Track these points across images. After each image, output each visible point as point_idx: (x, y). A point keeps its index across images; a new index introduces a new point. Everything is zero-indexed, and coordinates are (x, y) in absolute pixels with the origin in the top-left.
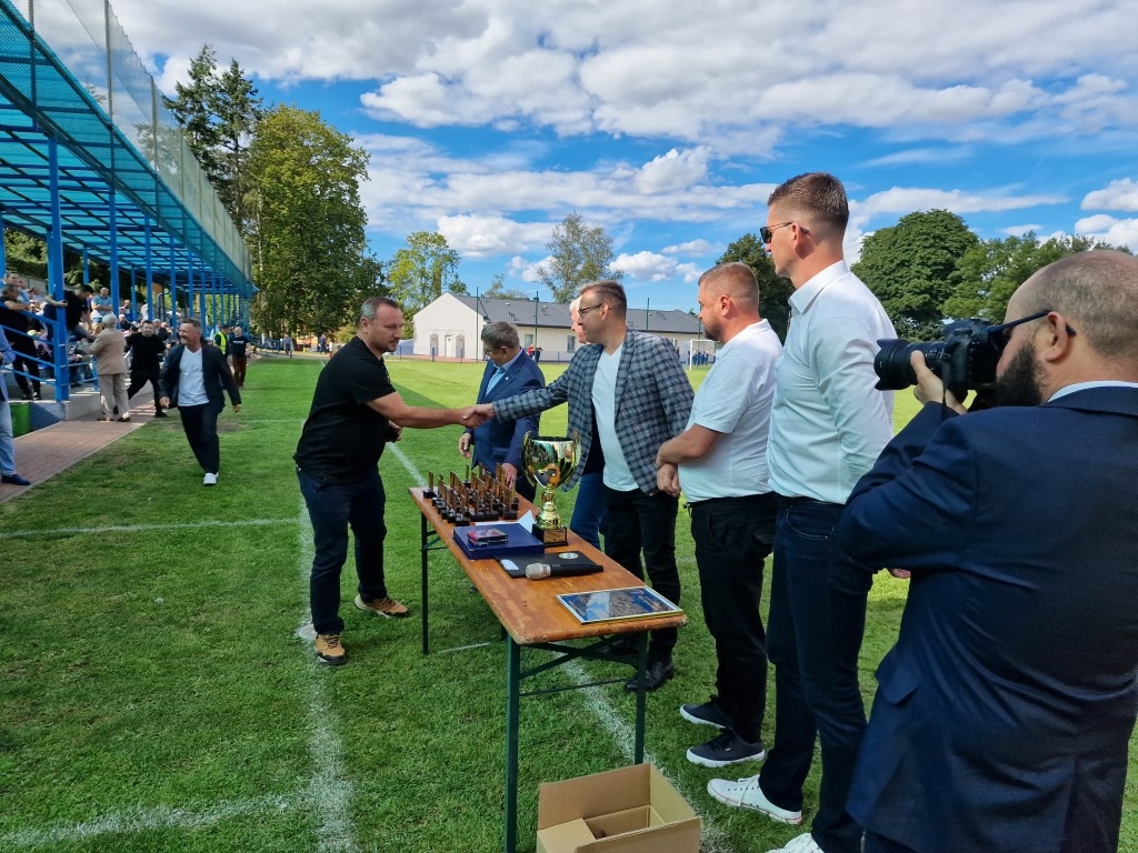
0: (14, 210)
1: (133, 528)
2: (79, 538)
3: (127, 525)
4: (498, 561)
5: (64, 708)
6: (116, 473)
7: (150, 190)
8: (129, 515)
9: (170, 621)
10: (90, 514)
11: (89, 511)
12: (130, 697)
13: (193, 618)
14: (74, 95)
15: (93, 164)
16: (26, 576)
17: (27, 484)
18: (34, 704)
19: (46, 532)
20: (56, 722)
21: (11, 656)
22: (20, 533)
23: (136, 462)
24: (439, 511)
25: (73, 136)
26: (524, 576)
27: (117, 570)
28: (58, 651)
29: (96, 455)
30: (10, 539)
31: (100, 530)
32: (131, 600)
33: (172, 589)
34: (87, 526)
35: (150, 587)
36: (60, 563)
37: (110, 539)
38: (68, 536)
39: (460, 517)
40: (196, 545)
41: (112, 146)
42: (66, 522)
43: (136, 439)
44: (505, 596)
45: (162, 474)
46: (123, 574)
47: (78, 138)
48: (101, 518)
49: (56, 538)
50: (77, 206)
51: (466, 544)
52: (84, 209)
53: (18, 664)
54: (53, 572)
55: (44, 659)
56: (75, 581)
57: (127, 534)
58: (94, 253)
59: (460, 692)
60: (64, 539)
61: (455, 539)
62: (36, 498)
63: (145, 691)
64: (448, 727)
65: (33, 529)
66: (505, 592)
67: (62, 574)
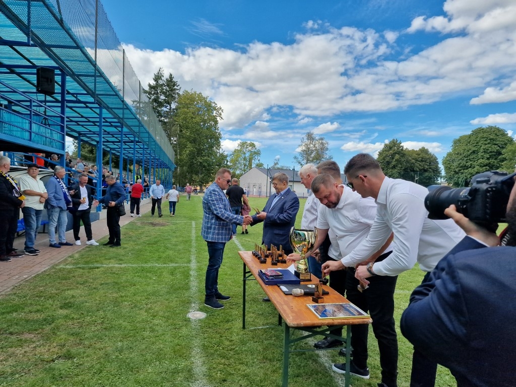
0: (84, 135)
1: (123, 266)
2: (102, 269)
3: (121, 264)
4: (279, 287)
5: (93, 342)
7: (137, 126)
8: (121, 260)
9: (136, 306)
10: (107, 259)
11: (107, 257)
12: (119, 339)
13: (145, 306)
14: (111, 89)
15: (116, 116)
16: (81, 284)
18: (81, 339)
19: (89, 266)
20: (89, 348)
21: (73, 318)
22: (79, 266)
26: (291, 294)
27: (116, 283)
28: (92, 317)
30: (75, 268)
31: (110, 266)
32: (121, 296)
33: (137, 293)
34: (106, 264)
35: (129, 291)
36: (94, 279)
37: (114, 269)
38: (98, 268)
41: (123, 109)
42: (96, 262)
43: (126, 229)
45: (135, 243)
46: (118, 285)
47: (110, 106)
48: (112, 260)
49: (93, 268)
50: (109, 133)
51: (264, 278)
52: (111, 134)
53: (75, 321)
54: (91, 283)
55: (86, 320)
56: (100, 287)
57: (121, 268)
58: (114, 152)
59: (260, 348)
60: (96, 269)
61: (259, 275)
62: (86, 252)
63: (125, 337)
64: (254, 364)
65: (85, 264)
66: (283, 301)
67: (95, 284)
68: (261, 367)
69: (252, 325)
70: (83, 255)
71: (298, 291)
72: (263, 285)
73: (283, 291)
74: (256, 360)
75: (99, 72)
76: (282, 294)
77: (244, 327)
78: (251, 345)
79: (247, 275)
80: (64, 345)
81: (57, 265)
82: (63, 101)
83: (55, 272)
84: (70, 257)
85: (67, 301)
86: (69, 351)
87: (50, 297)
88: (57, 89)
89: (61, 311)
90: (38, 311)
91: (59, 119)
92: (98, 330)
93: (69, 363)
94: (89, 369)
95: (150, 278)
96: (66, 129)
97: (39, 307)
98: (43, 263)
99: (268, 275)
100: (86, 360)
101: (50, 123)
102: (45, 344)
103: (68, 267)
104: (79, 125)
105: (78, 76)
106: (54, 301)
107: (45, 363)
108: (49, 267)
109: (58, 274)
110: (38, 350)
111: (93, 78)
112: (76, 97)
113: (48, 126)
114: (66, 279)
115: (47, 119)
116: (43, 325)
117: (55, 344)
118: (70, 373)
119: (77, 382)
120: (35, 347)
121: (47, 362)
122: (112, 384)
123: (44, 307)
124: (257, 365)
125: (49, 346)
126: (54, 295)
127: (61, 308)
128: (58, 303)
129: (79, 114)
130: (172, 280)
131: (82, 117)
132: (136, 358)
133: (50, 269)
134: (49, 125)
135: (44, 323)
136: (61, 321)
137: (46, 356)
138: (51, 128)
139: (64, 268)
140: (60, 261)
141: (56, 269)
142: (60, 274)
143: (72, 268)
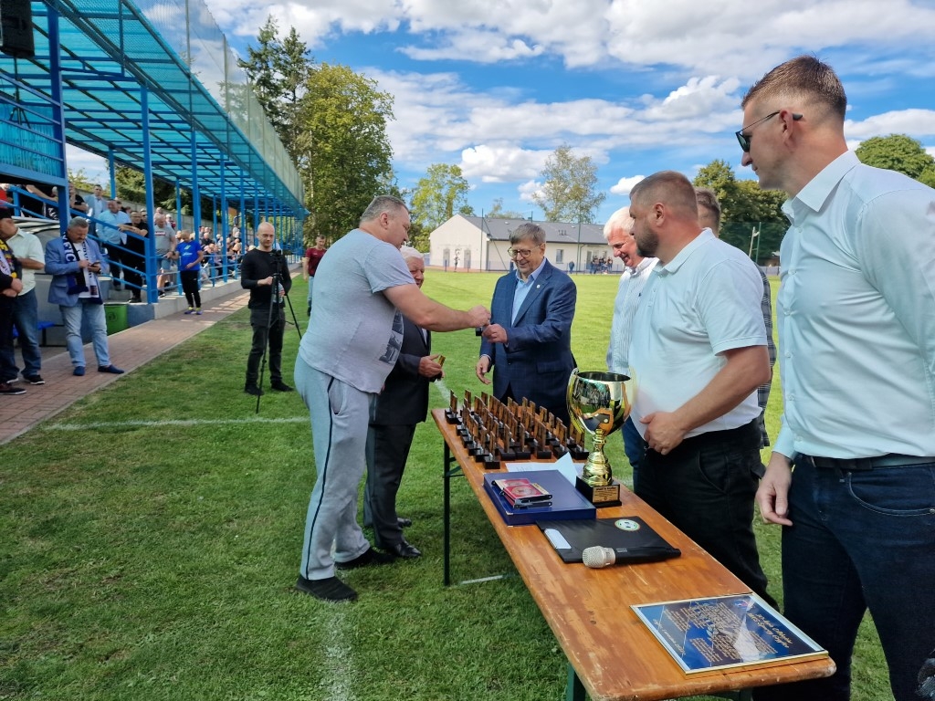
0: (122, 149)
1: (190, 422)
2: (143, 432)
3: (185, 419)
4: (543, 531)
6: (185, 367)
7: (223, 131)
8: (186, 409)
9: (204, 528)
10: (156, 407)
11: (156, 404)
12: (151, 626)
13: (225, 526)
14: (160, 48)
15: (179, 109)
16: (89, 470)
17: (121, 372)
18: (60, 628)
19: (116, 424)
20: (75, 653)
21: (54, 562)
22: (95, 424)
23: (203, 357)
24: (466, 444)
25: (161, 85)
26: (580, 561)
27: (168, 467)
28: (97, 559)
29: (173, 350)
30: (86, 431)
31: (162, 423)
32: (174, 501)
33: (212, 491)
34: (151, 420)
35: (193, 486)
36: (122, 458)
37: (168, 433)
38: (133, 429)
39: (491, 457)
40: (240, 443)
41: (189, 92)
42: (135, 414)
43: (207, 337)
44: (563, 600)
45: (222, 369)
46: (172, 472)
47: (165, 86)
48: (167, 411)
49: (123, 431)
50: (169, 145)
51: (501, 502)
52: (176, 148)
53: (57, 571)
54: (113, 467)
55: (84, 567)
56: (129, 477)
57: (183, 429)
59: (485, 641)
60: (130, 433)
61: (485, 487)
62: (116, 390)
63: (167, 617)
65: (107, 421)
66: (560, 589)
67: (121, 468)
69: (465, 572)
70: (108, 399)
71: (601, 554)
73: (556, 551)
75: (130, 8)
76: (554, 558)
77: (447, 582)
78: (466, 632)
80: (16, 646)
81: (47, 423)
82: (54, 71)
83: (39, 441)
84: (80, 403)
85: (50, 518)
86: (24, 666)
87: (14, 506)
88: (41, 44)
89: (31, 543)
91: (50, 111)
92: (106, 598)
96: (67, 132)
98: (19, 418)
99: (513, 497)
101: (31, 118)
103: (69, 427)
104: (106, 127)
105: (86, 16)
106: (20, 516)
108: (29, 428)
109: (44, 445)
111: (116, 22)
113: (24, 126)
114: (58, 459)
115: (22, 110)
126: (24, 500)
127: (33, 535)
128: (30, 521)
129: (103, 103)
131: (111, 110)
133: (31, 433)
134: (28, 122)
136: (24, 573)
138: (32, 130)
139: (60, 431)
140: (57, 412)
141: (44, 433)
142: (50, 446)
143: (79, 431)
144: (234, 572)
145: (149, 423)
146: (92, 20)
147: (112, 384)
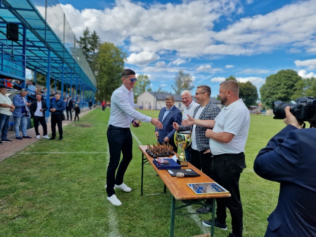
0: (39, 68)
1: (63, 153)
2: (49, 155)
3: (62, 152)
4: (167, 171)
5: (42, 205)
7: (73, 63)
8: (62, 149)
9: (71, 180)
11: (52, 147)
12: (60, 203)
13: (77, 180)
14: (56, 39)
15: (59, 56)
16: (35, 165)
20: (39, 209)
21: (29, 188)
22: (34, 153)
26: (176, 176)
27: (58, 164)
28: (41, 188)
30: (32, 154)
31: (55, 153)
32: (62, 173)
34: (51, 152)
36: (44, 162)
37: (57, 155)
38: (46, 154)
41: (63, 52)
42: (46, 150)
43: (65, 128)
44: (171, 183)
45: (71, 138)
46: (60, 166)
47: (55, 50)
48: (55, 149)
49: (43, 154)
50: (54, 67)
51: (157, 164)
52: (56, 68)
53: (30, 190)
54: (42, 164)
55: (38, 190)
56: (47, 167)
57: (61, 154)
58: (58, 79)
59: (152, 209)
60: (45, 155)
61: (153, 162)
62: (39, 143)
63: (64, 201)
64: (149, 220)
65: (38, 152)
66: (170, 181)
67: (44, 165)
68: (154, 222)
69: (147, 193)
70: (37, 146)
71: (180, 174)
72: (157, 169)
73: (170, 174)
74: (150, 217)
75: (48, 28)
76: (170, 176)
77: (142, 194)
78: (147, 206)
79: (144, 161)
80: (22, 207)
81: (19, 152)
82: (24, 45)
83: (18, 157)
84: (28, 147)
85: (25, 177)
86: (25, 212)
87: (14, 174)
88: (20, 37)
89: (21, 183)
90: (5, 183)
91: (21, 57)
92: (46, 197)
93: (25, 220)
94: (38, 224)
95: (81, 161)
96: (26, 64)
97: (6, 181)
98: (10, 150)
99: (160, 163)
100: (37, 217)
101: (16, 59)
102: (9, 206)
103: (26, 153)
104: (35, 61)
105: (34, 29)
106: (16, 176)
107: (9, 220)
108: (14, 153)
110: (5, 210)
111: (44, 31)
112: (33, 43)
113: (14, 62)
114: (25, 162)
115: (13, 57)
116: (8, 193)
117: (16, 207)
118: (26, 227)
119: (30, 234)
120: (2, 209)
121: (10, 219)
122: (54, 235)
123: (10, 180)
124: (151, 220)
125: (12, 208)
126: (17, 172)
127: (21, 181)
128: (19, 178)
129: (35, 54)
130: (95, 163)
131: (37, 56)
132: (71, 216)
133: (15, 155)
135: (9, 191)
136: (20, 190)
137: (10, 215)
138: (16, 63)
139: (24, 154)
140: (21, 149)
141: (19, 155)
142: (21, 158)
143: (29, 154)
144: (81, 191)
145: (51, 153)
146: (36, 30)
147: (37, 142)
